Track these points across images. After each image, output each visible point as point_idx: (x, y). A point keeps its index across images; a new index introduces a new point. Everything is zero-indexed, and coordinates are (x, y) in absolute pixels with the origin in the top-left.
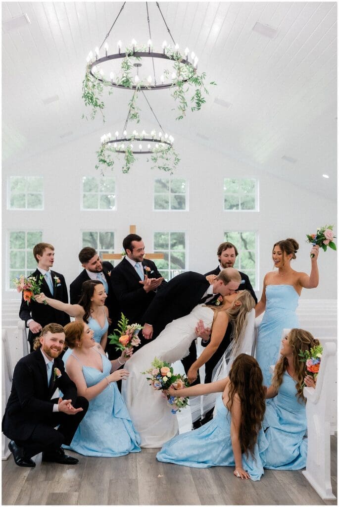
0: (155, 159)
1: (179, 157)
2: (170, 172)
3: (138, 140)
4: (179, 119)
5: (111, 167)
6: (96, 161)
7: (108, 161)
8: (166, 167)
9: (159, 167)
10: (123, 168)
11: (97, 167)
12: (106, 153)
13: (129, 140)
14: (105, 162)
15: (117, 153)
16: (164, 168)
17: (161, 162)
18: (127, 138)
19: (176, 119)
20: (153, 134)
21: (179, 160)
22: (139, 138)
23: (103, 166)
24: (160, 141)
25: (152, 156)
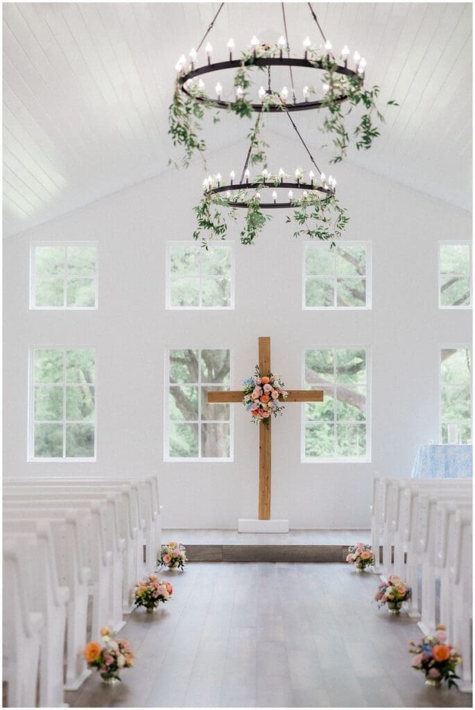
0: (302, 218)
1: (346, 215)
2: (330, 241)
3: (271, 185)
4: (336, 161)
5: (221, 235)
6: (194, 225)
7: (216, 225)
8: (321, 231)
9: (309, 233)
10: (243, 234)
11: (196, 236)
12: (213, 209)
13: (255, 186)
14: (212, 225)
15: (231, 208)
16: (317, 233)
17: (312, 224)
18: (251, 182)
19: (331, 162)
20: (297, 174)
21: (346, 220)
22: (272, 181)
23: (206, 232)
24: (311, 187)
25: (296, 213)
